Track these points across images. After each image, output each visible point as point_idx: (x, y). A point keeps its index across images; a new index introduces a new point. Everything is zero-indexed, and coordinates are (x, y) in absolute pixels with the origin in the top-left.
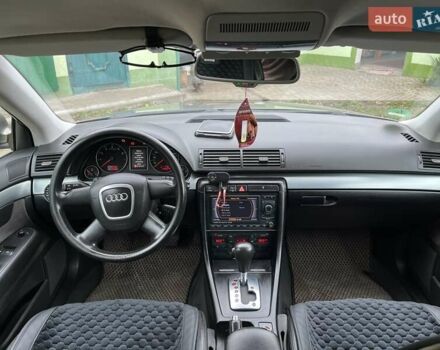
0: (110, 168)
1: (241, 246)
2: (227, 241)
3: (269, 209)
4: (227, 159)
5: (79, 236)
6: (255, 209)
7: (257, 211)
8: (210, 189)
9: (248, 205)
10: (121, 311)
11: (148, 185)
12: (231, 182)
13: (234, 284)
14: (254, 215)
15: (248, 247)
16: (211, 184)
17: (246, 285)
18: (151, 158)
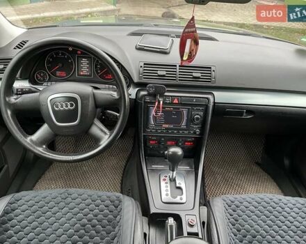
0: (58, 73)
1: (173, 150)
2: (159, 143)
3: (198, 119)
4: (164, 73)
5: (29, 138)
6: (185, 118)
7: (187, 120)
8: (148, 99)
9: (180, 114)
10: (69, 200)
11: (94, 94)
12: (166, 94)
13: (164, 180)
14: (184, 123)
15: (179, 151)
16: (149, 95)
17: (174, 180)
18: (96, 67)
